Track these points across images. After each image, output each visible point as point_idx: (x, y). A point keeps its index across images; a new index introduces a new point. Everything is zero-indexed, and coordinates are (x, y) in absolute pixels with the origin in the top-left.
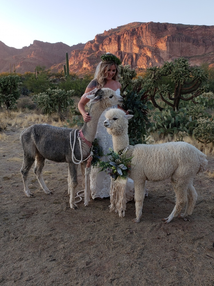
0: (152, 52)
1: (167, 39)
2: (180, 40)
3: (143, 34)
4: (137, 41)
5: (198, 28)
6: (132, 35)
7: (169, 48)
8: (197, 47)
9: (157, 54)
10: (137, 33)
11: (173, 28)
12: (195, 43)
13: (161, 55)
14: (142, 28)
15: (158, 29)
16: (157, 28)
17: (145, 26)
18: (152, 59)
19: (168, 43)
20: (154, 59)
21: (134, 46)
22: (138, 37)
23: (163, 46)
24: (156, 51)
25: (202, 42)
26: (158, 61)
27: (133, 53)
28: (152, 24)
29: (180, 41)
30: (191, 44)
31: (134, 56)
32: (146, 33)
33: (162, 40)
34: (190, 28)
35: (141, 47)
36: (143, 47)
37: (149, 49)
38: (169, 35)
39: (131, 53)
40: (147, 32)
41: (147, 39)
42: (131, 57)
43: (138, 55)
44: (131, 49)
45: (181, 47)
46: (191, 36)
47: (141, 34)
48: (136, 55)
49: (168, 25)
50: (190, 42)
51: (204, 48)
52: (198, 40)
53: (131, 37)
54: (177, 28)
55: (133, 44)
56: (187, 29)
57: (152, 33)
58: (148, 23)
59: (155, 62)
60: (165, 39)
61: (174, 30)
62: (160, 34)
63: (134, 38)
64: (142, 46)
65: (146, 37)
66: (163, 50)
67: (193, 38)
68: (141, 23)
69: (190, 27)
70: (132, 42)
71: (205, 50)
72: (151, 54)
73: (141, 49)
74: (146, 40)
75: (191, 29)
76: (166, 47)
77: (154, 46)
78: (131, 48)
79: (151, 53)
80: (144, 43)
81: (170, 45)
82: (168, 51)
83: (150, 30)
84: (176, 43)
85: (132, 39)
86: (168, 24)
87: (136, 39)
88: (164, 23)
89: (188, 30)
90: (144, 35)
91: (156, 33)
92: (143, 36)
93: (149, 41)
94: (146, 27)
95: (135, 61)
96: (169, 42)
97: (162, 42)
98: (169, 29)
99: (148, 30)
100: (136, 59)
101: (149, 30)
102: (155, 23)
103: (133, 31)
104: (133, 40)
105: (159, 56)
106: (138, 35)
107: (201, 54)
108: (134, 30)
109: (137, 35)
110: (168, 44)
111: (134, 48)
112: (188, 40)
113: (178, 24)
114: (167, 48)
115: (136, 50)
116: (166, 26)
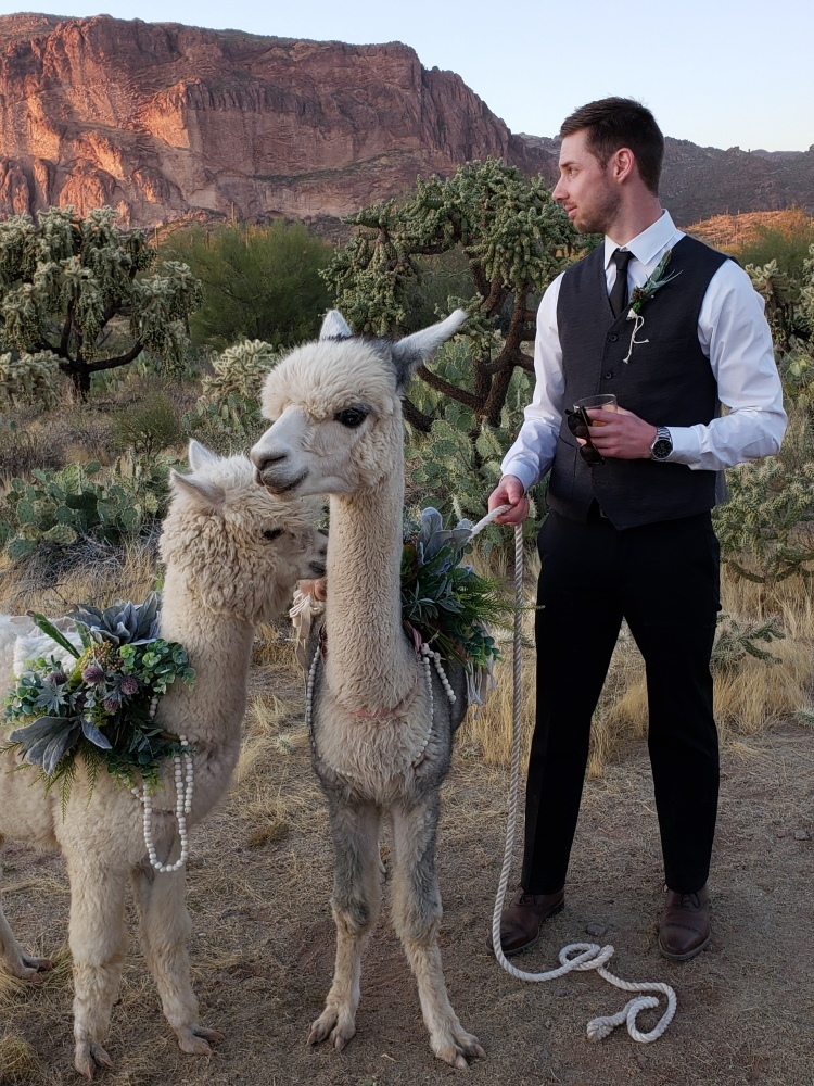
0: (124, 157)
1: (186, 94)
2: (245, 103)
3: (70, 70)
4: (45, 104)
5: (312, 51)
6: (17, 74)
7: (197, 136)
8: (321, 132)
9: (149, 162)
10: (42, 63)
11: (204, 46)
12: (309, 117)
13: (168, 168)
14: (60, 43)
15: (140, 48)
16: (133, 43)
17: (75, 34)
18: (128, 187)
19: (193, 113)
20: (136, 188)
21: (34, 127)
22: (48, 86)
23: (172, 128)
24: (141, 152)
25: (335, 114)
26: (154, 195)
27: (33, 157)
28: (105, 25)
29: (245, 108)
30: (291, 119)
31: (40, 175)
32: (82, 65)
33: (165, 98)
34: (279, 52)
35: (66, 130)
36: (78, 133)
37: (106, 142)
38: (193, 80)
39: (21, 160)
40: (90, 64)
41: (92, 95)
42: (24, 178)
43: (58, 169)
44: (22, 138)
45: (250, 132)
46: (289, 87)
47: (58, 70)
48: (50, 168)
49: (180, 35)
50: (287, 113)
51: (349, 137)
52: (320, 105)
53: (13, 84)
54: (225, 50)
55: (29, 116)
56: (267, 55)
57: (114, 65)
58: (88, 20)
59: (143, 201)
60: (178, 98)
61: (210, 56)
62: (149, 71)
63: (29, 88)
64: (73, 129)
65: (86, 83)
66: (173, 143)
67: (299, 93)
68: (53, 21)
69: (278, 46)
70: (22, 108)
71: (354, 145)
72: (118, 164)
73: (69, 140)
74: (86, 100)
75: (286, 57)
76: (186, 131)
77: (132, 127)
78: (20, 135)
79: (118, 159)
80: (79, 114)
81: (202, 123)
82: (198, 149)
83: (102, 55)
84: (225, 114)
85: (18, 90)
86: (180, 27)
87: (38, 91)
88: (162, 26)
89: (274, 59)
90: (76, 74)
91: (133, 68)
92: (70, 78)
93: (103, 105)
94: (82, 38)
95: (49, 197)
96: (197, 108)
97: (162, 111)
98: (188, 52)
99: (92, 55)
100: (48, 187)
101: (96, 52)
102: (122, 23)
103: (19, 56)
104: (25, 98)
105: (161, 175)
106: (46, 76)
107: (338, 166)
108: (23, 51)
109: (40, 73)
110: (195, 121)
111: (36, 136)
112: (275, 100)
113: (228, 31)
114: (190, 134)
115: (45, 145)
116: (172, 38)
